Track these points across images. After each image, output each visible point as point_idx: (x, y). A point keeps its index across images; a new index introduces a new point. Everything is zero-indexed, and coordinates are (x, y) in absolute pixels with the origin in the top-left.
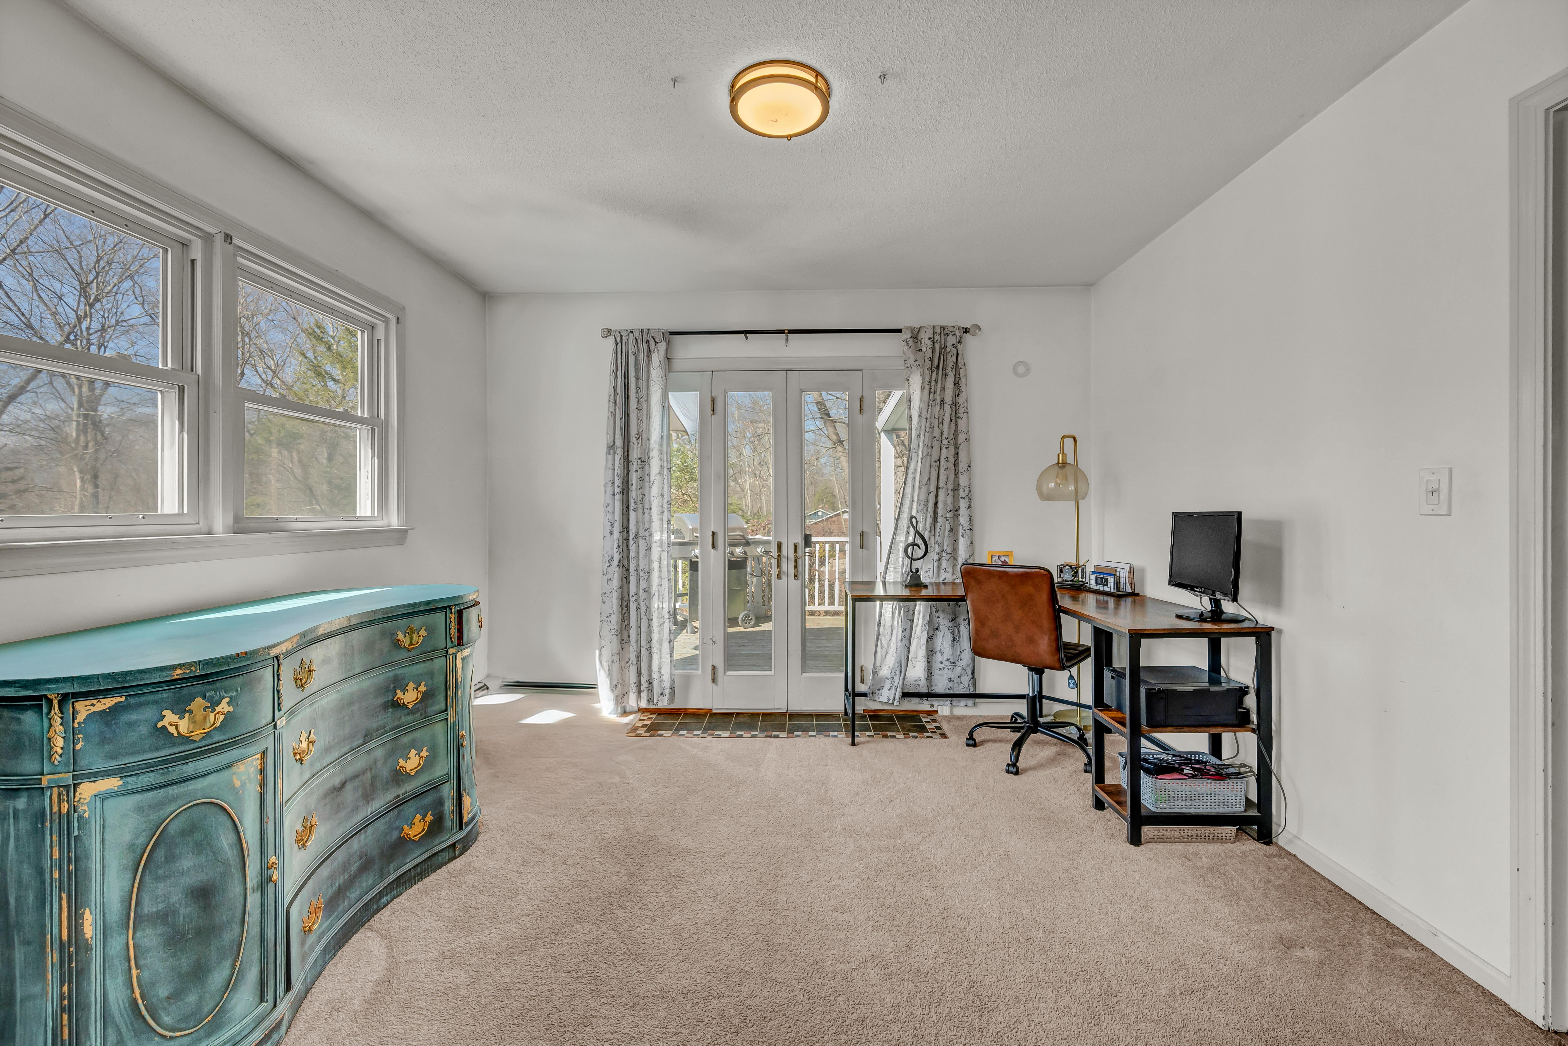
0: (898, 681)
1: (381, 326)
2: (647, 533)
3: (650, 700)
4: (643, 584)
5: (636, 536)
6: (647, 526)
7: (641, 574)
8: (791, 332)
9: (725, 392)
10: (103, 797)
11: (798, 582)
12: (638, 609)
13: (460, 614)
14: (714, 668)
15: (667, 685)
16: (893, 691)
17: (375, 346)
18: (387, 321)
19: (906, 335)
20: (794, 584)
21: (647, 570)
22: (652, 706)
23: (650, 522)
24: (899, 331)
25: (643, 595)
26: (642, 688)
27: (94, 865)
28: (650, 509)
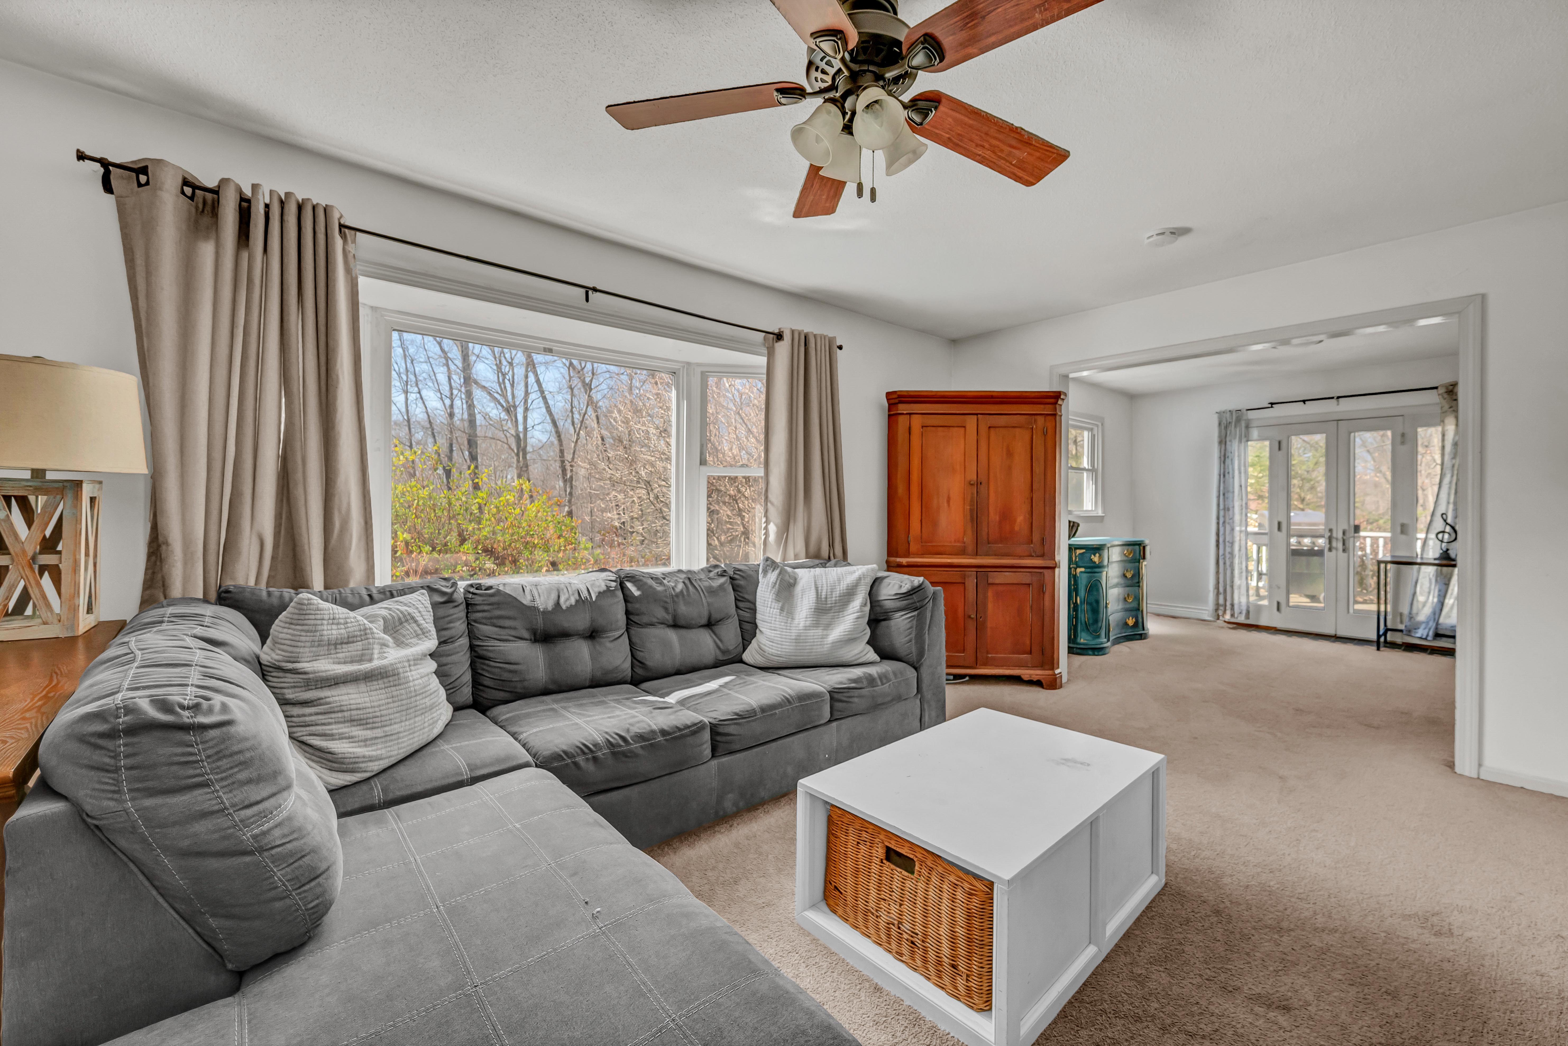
0: (1432, 625)
1: (1095, 429)
2: (1231, 521)
3: (1232, 615)
4: (1228, 550)
5: (1224, 522)
6: (1231, 517)
7: (1227, 544)
8: (1338, 398)
9: (1288, 437)
10: (1081, 572)
11: (1346, 555)
12: (1225, 563)
13: (1144, 548)
14: (1278, 603)
15: (1244, 608)
16: (1427, 631)
17: (1093, 437)
18: (1097, 426)
19: (1442, 390)
20: (1342, 556)
21: (1231, 541)
22: (1233, 620)
23: (1233, 514)
24: (1436, 388)
25: (1228, 556)
26: (1227, 608)
27: (1080, 587)
28: (1233, 507)
